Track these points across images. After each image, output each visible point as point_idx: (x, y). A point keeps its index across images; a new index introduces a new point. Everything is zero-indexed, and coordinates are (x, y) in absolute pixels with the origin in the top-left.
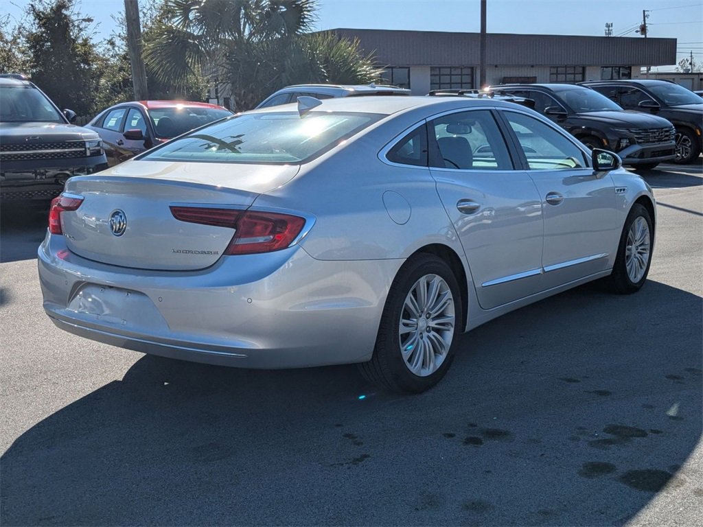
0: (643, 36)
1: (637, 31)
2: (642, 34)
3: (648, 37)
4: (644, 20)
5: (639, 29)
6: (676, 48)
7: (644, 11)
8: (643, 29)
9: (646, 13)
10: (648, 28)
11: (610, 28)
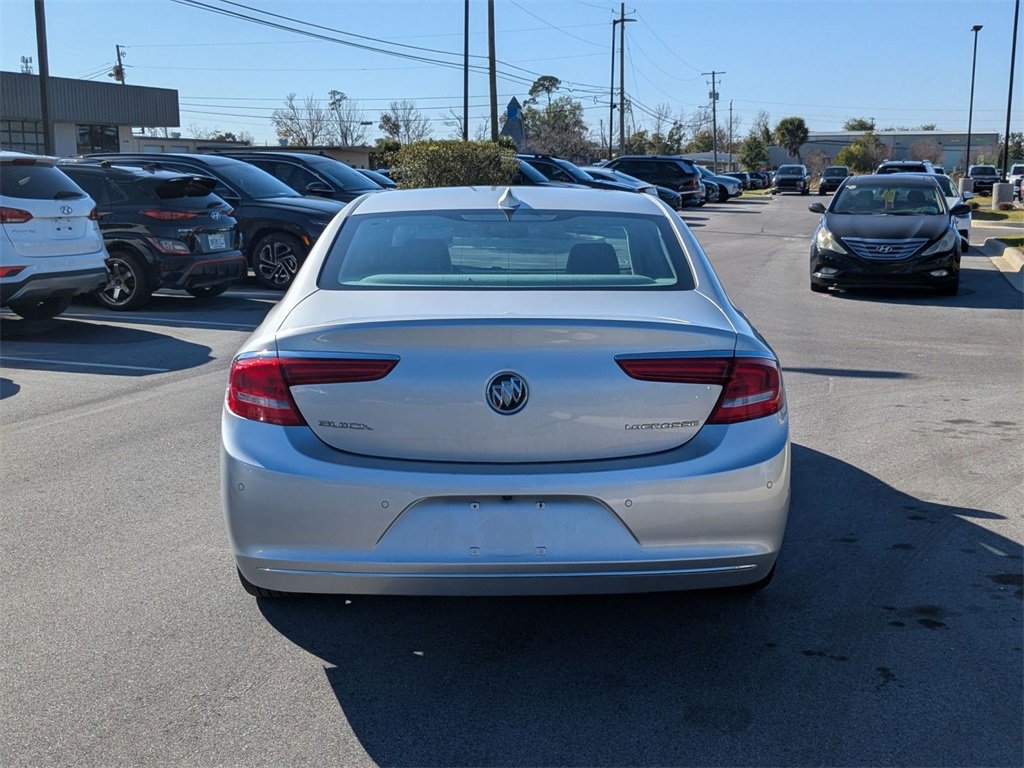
0: (120, 82)
1: (110, 75)
2: (118, 80)
3: (126, 83)
4: (119, 60)
5: (112, 72)
6: (178, 104)
7: (118, 47)
8: (119, 72)
9: (121, 49)
10: (125, 71)
11: (29, 64)
